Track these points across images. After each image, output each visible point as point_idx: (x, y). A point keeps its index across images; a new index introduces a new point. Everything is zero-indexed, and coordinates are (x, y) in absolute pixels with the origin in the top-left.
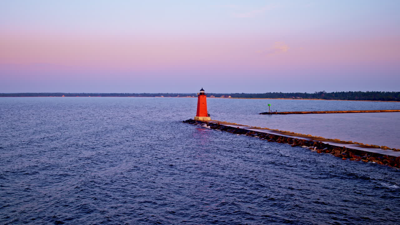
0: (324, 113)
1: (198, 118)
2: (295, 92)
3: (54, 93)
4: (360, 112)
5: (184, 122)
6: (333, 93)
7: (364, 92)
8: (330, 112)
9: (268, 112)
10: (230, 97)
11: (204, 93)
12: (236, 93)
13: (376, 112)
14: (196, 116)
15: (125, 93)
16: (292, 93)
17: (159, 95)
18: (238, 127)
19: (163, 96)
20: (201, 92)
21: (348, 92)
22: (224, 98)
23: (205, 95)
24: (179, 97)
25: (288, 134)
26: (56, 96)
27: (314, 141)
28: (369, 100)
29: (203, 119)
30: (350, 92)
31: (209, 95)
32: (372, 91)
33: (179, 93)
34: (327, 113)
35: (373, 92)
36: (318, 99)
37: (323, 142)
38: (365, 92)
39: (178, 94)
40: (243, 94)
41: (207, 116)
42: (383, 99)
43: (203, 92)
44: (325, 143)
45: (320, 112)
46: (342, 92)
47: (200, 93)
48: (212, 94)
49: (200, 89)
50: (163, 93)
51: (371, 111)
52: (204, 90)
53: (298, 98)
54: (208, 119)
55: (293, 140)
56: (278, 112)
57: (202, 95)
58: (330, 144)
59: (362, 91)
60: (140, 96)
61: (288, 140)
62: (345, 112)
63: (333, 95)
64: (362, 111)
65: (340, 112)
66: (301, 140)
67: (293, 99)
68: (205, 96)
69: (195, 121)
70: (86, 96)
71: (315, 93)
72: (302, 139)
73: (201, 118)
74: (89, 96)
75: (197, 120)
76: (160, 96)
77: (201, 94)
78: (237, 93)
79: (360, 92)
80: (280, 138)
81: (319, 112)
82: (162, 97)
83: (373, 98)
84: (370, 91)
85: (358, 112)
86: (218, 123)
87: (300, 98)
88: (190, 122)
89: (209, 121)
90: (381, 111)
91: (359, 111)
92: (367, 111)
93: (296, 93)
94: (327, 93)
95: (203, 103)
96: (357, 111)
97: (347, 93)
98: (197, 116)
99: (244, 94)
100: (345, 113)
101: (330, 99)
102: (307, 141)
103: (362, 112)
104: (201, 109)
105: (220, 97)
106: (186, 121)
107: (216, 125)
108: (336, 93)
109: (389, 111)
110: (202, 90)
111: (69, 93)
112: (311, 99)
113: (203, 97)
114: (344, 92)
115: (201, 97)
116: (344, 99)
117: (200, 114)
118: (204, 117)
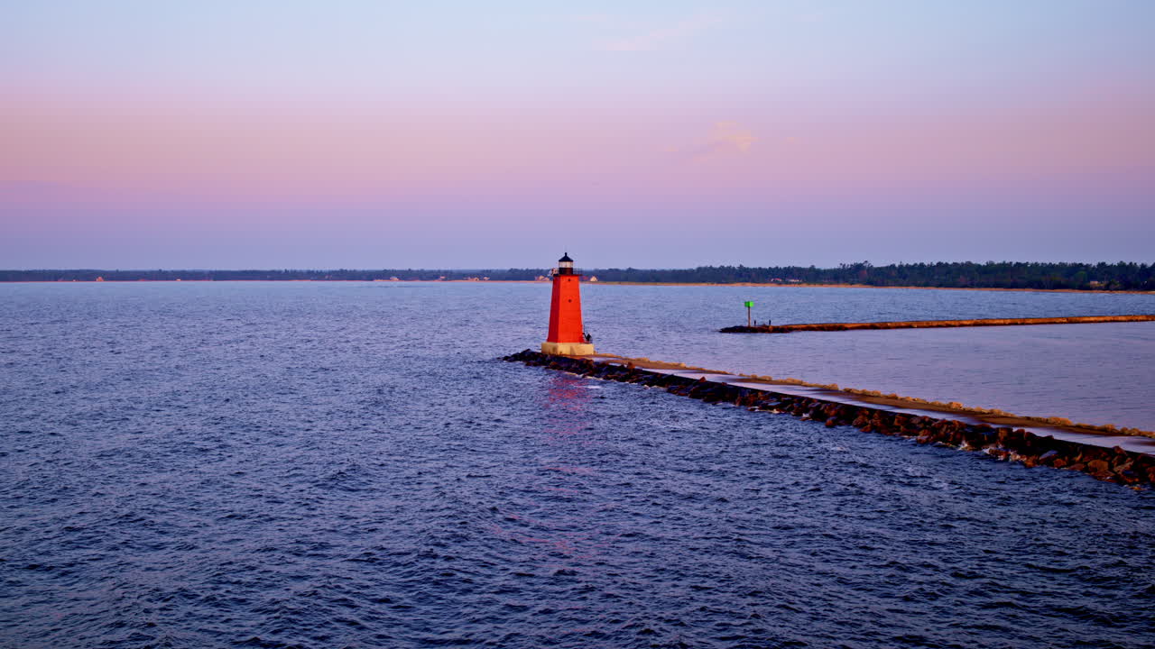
0: (910, 327)
1: (555, 349)
2: (782, 265)
3: (72, 271)
4: (1010, 324)
5: (506, 358)
6: (893, 266)
7: (979, 265)
8: (925, 325)
9: (746, 325)
10: (593, 279)
11: (571, 269)
12: (611, 269)
13: (1055, 323)
14: (545, 342)
15: (283, 269)
16: (773, 266)
17: (385, 275)
18: (703, 378)
19: (396, 279)
20: (564, 266)
21: (935, 264)
23: (576, 275)
24: (443, 280)
25: (881, 401)
26: (78, 280)
27: (993, 426)
28: (997, 286)
29: (572, 349)
30: (939, 264)
31: (583, 276)
32: (1000, 261)
33: (443, 268)
34: (918, 327)
35: (1004, 264)
36: (852, 284)
37: (1027, 430)
38: (983, 263)
39: (439, 271)
40: (630, 270)
41: (581, 341)
42: (1038, 285)
43: (568, 265)
44: (1041, 433)
45: (896, 323)
46: (916, 264)
47: (560, 269)
49: (560, 258)
50: (398, 268)
51: (1040, 321)
52: (571, 261)
53: (793, 281)
54: (586, 350)
55: (915, 421)
57: (565, 275)
58: (1058, 436)
59: (974, 262)
60: (328, 280)
61: (899, 422)
62: (968, 323)
63: (894, 273)
64: (1016, 321)
65: (953, 323)
66: (944, 422)
67: (780, 284)
68: (574, 279)
69: (546, 356)
70: (167, 279)
71: (841, 267)
72: (949, 418)
73: (564, 348)
74: (176, 279)
75: (552, 352)
76: (389, 279)
77: (563, 271)
78: (613, 268)
79: (969, 264)
80: (864, 415)
81: (894, 325)
82: (395, 282)
83: (1009, 281)
84: (998, 261)
85: (1004, 324)
86: (630, 364)
87: (799, 284)
88: (529, 358)
89: (587, 356)
90: (1070, 321)
91: (1009, 321)
92: (1030, 321)
93: (785, 268)
94: (875, 266)
95: (570, 301)
96: (1002, 322)
97: (931, 267)
98: (549, 340)
99: (634, 270)
100: (969, 325)
101: (887, 285)
102: (968, 426)
103: (1016, 324)
104: (562, 319)
106: (514, 355)
107: (622, 368)
108: (901, 266)
109: (1092, 319)
110: (566, 259)
111: (117, 271)
112: (831, 284)
113: (569, 280)
114: (922, 265)
115: (564, 281)
116: (926, 285)
117: (560, 336)
118: (574, 345)
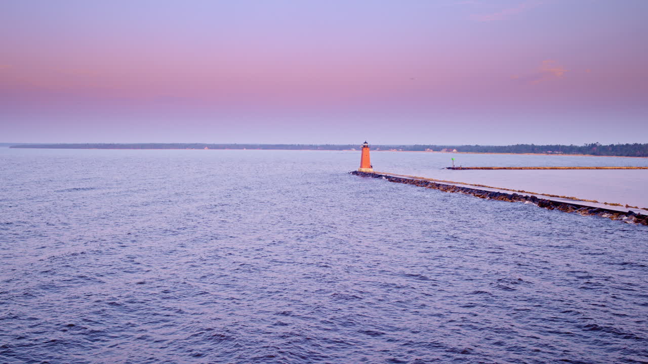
10: (455, 150)
11: (368, 146)
19: (354, 149)
20: (365, 145)
22: (447, 152)
23: (370, 148)
31: (375, 148)
41: (369, 168)
48: (428, 147)
49: (364, 142)
52: (368, 143)
56: (462, 167)
60: (320, 149)
70: (239, 149)
73: (364, 170)
74: (243, 149)
75: (361, 171)
76: (350, 150)
88: (355, 173)
94: (603, 145)
95: (366, 156)
98: (360, 167)
104: (364, 161)
105: (440, 151)
113: (366, 149)
115: (364, 149)
116: (621, 155)
117: (364, 166)
118: (366, 169)
